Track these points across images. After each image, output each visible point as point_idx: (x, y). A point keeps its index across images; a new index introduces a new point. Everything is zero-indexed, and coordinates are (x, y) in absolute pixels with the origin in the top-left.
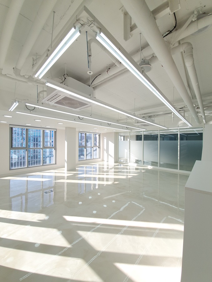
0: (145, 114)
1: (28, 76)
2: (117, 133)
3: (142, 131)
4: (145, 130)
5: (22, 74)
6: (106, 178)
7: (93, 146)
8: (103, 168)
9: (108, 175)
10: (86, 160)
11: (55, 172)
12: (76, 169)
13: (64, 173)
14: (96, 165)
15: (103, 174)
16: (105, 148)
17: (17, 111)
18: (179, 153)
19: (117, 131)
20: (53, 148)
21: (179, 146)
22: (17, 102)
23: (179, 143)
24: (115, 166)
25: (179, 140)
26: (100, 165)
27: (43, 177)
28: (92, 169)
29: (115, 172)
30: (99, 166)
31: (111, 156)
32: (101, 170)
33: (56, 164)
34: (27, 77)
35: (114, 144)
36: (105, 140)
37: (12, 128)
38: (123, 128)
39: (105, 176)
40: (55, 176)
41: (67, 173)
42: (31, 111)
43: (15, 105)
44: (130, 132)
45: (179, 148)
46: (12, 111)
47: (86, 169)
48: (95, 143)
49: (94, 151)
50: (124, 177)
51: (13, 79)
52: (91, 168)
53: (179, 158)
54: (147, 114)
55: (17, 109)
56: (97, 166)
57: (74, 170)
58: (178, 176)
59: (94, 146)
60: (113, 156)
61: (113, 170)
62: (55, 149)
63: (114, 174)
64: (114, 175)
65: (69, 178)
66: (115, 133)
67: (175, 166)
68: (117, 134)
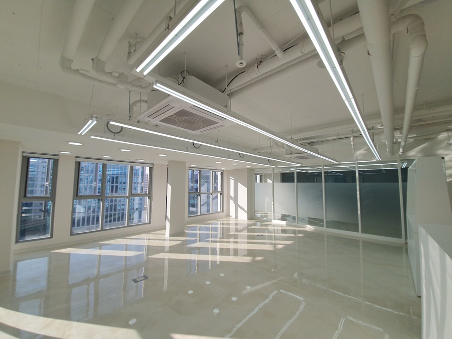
0: (304, 139)
1: (118, 74)
2: (252, 169)
3: (293, 167)
4: (299, 165)
5: (107, 70)
6: (234, 249)
7: (211, 192)
8: (228, 229)
9: (237, 242)
10: (200, 215)
11: (147, 238)
12: (185, 231)
13: (165, 240)
14: (217, 224)
15: (229, 242)
16: (232, 194)
17: (92, 136)
18: (359, 205)
19: (252, 168)
20: (146, 195)
21: (358, 193)
22: (94, 119)
23: (358, 188)
24: (249, 225)
25: (358, 182)
26: (223, 224)
27: (127, 248)
28: (210, 232)
29: (249, 237)
30: (221, 226)
31: (243, 209)
32: (226, 234)
33: (150, 223)
34: (116, 75)
35: (246, 189)
36: (232, 182)
37: (79, 163)
38: (262, 161)
39: (232, 246)
40: (148, 246)
41: (170, 240)
42: (116, 135)
43: (91, 124)
44: (273, 168)
45: (358, 196)
46: (83, 134)
47: (201, 232)
48: (215, 187)
49: (213, 199)
50: (269, 248)
51: (90, 78)
52: (207, 229)
53: (359, 213)
54: (307, 139)
55: (93, 131)
56: (219, 226)
57: (182, 234)
58: (361, 244)
59: (213, 192)
60: (246, 209)
61: (245, 233)
62: (150, 198)
63: (247, 241)
64: (249, 243)
65: (172, 250)
66: (249, 169)
67: (354, 227)
68: (251, 172)
